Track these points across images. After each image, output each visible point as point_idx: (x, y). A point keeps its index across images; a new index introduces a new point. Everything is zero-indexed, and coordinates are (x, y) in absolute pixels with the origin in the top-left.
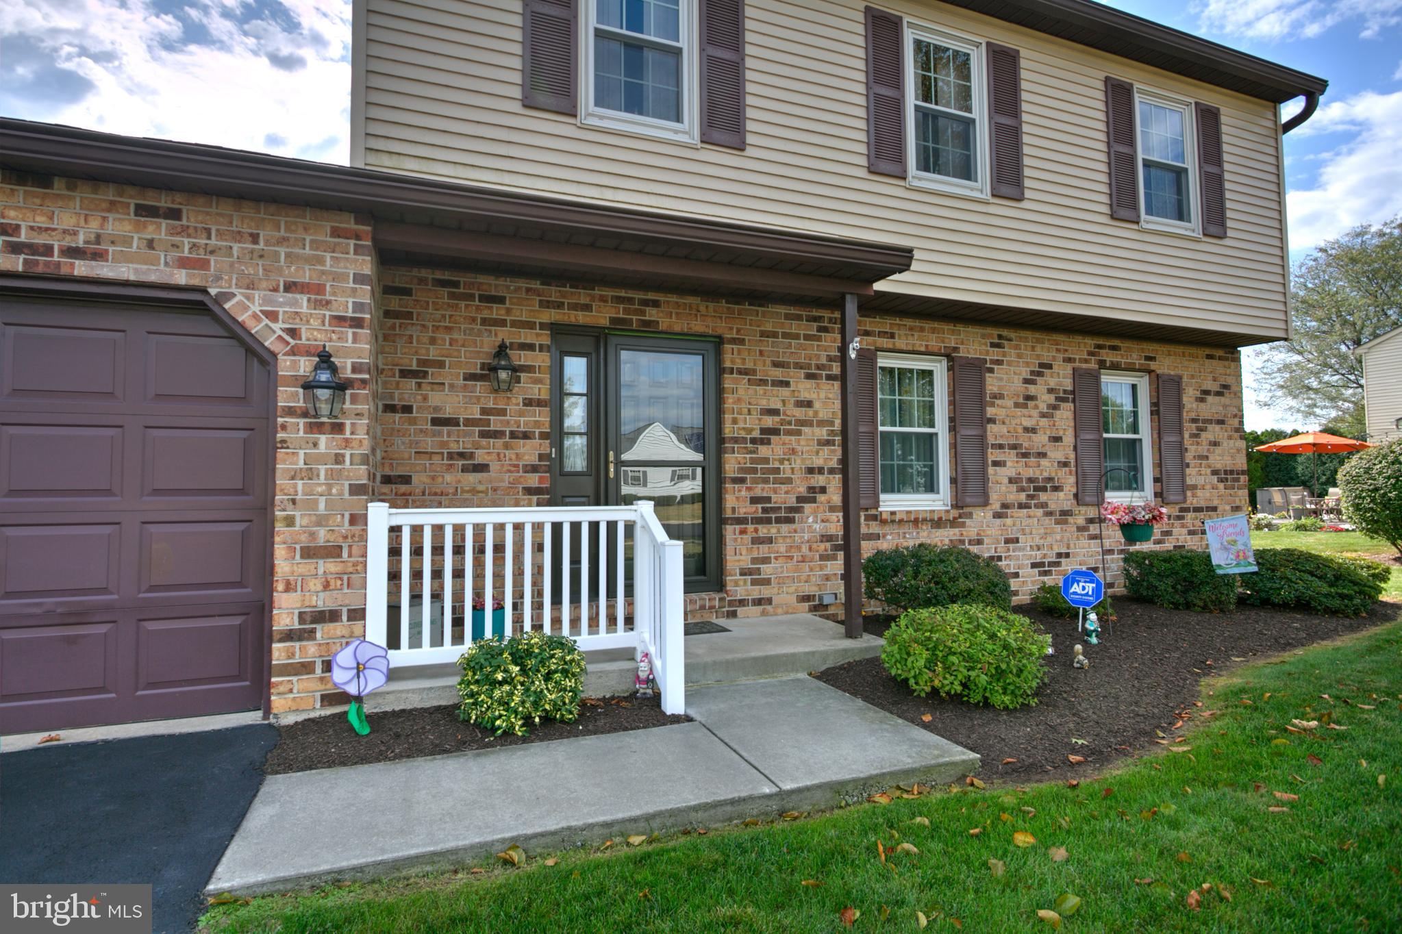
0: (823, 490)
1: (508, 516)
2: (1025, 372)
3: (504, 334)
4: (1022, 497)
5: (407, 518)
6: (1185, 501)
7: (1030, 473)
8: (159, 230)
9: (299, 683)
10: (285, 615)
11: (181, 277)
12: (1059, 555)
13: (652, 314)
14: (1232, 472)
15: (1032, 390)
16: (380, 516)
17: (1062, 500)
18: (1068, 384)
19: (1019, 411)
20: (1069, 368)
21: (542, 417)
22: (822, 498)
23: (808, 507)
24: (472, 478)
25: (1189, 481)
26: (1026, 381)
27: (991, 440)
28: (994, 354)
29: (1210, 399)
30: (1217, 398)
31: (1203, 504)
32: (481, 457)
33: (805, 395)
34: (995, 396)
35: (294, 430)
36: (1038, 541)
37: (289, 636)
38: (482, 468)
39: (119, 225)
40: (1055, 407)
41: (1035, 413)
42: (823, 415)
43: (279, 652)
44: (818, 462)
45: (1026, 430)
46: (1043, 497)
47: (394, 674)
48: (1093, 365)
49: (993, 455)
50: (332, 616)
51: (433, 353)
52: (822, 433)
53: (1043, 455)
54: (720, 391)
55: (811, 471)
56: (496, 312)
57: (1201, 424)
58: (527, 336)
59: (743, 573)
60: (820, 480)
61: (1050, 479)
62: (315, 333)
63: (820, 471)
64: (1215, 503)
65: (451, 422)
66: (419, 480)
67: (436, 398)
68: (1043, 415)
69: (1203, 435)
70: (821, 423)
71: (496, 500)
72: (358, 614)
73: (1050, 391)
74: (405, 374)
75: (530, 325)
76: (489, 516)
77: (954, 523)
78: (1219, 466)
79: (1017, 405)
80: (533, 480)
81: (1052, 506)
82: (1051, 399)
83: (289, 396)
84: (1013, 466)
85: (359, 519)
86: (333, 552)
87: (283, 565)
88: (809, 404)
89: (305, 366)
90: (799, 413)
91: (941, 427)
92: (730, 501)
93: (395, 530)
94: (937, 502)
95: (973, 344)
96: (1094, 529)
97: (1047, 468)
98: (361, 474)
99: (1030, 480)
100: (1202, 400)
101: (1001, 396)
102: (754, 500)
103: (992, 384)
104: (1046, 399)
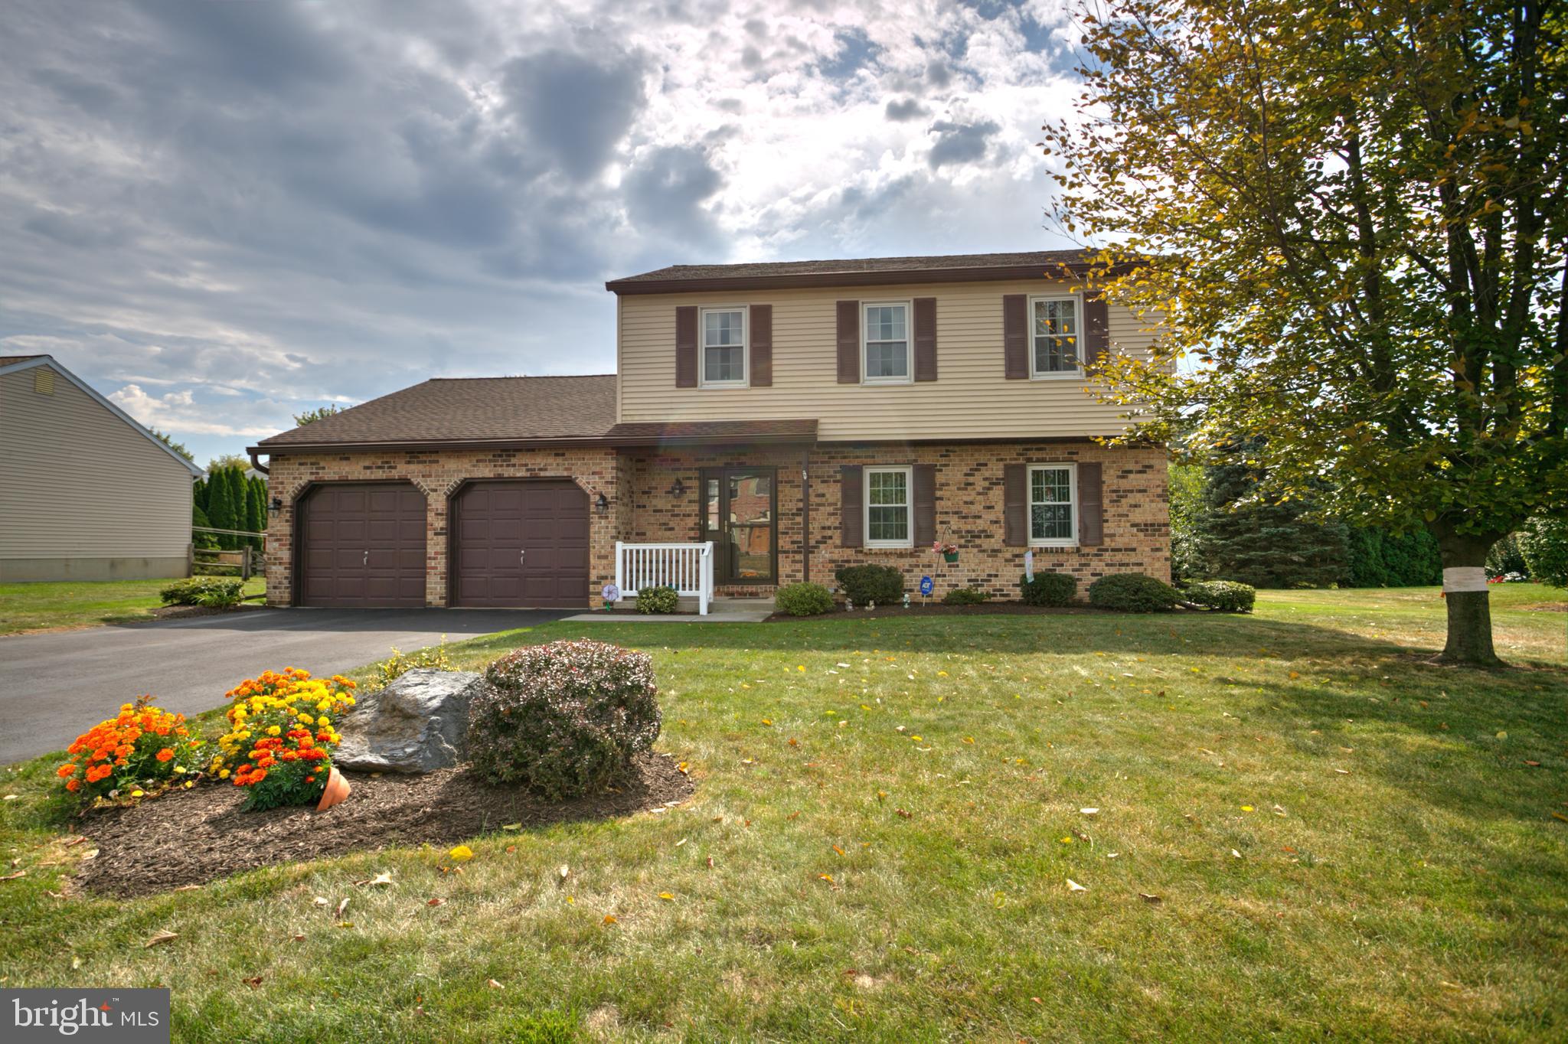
0: (831, 538)
1: (681, 546)
2: (966, 470)
3: (680, 475)
4: (962, 541)
5: (629, 547)
6: (1102, 543)
7: (969, 527)
8: (560, 460)
9: (597, 598)
10: (593, 578)
11: (565, 474)
12: (990, 575)
13: (743, 459)
14: (1152, 525)
15: (971, 479)
16: (620, 546)
17: (996, 542)
18: (1000, 474)
19: (960, 493)
20: (1001, 465)
21: (696, 507)
22: (829, 541)
23: (822, 546)
24: (668, 533)
25: (1106, 531)
26: (966, 475)
27: (939, 509)
28: (943, 461)
29: (1131, 476)
30: (1139, 476)
31: (1120, 546)
32: (671, 524)
33: (820, 491)
34: (942, 485)
35: (595, 518)
36: (973, 566)
37: (594, 583)
38: (672, 529)
39: (550, 460)
40: (989, 489)
41: (973, 493)
42: (831, 500)
43: (591, 587)
44: (828, 524)
45: (966, 503)
46: (978, 541)
47: (625, 598)
48: (1021, 461)
49: (939, 518)
50: (606, 578)
51: (654, 484)
52: (831, 509)
53: (980, 517)
54: (776, 491)
55: (824, 528)
56: (677, 465)
57: (1120, 495)
58: (689, 474)
59: (788, 576)
60: (829, 533)
61: (984, 531)
62: (600, 488)
63: (829, 528)
64: (1134, 545)
65: (661, 511)
66: (649, 534)
67: (655, 502)
68: (979, 494)
69: (1123, 500)
70: (830, 505)
71: (677, 540)
72: (613, 578)
73: (985, 479)
74: (644, 493)
75: (690, 469)
76: (674, 546)
77: (912, 555)
78: (1137, 521)
79: (959, 489)
80: (692, 534)
81: (985, 547)
82: (986, 484)
83: (593, 508)
84: (955, 523)
85: (613, 547)
86: (605, 557)
87: (593, 561)
88: (823, 495)
89: (597, 497)
90: (818, 500)
91: (909, 503)
92: (781, 542)
93: (625, 551)
94: (907, 544)
95: (928, 458)
96: (1017, 561)
97: (981, 524)
98: (613, 532)
99: (968, 532)
100: (1123, 477)
101: (948, 485)
102: (793, 542)
103: (940, 478)
104: (980, 484)
